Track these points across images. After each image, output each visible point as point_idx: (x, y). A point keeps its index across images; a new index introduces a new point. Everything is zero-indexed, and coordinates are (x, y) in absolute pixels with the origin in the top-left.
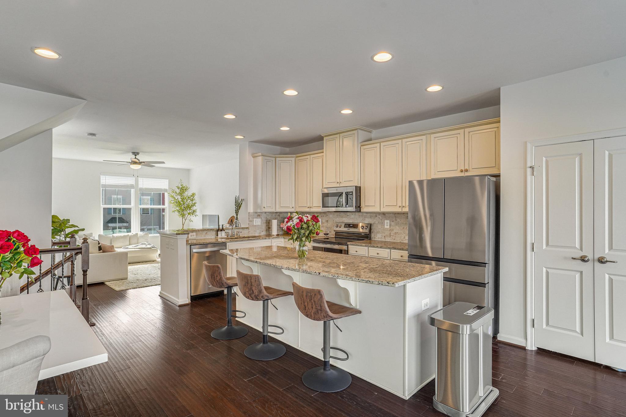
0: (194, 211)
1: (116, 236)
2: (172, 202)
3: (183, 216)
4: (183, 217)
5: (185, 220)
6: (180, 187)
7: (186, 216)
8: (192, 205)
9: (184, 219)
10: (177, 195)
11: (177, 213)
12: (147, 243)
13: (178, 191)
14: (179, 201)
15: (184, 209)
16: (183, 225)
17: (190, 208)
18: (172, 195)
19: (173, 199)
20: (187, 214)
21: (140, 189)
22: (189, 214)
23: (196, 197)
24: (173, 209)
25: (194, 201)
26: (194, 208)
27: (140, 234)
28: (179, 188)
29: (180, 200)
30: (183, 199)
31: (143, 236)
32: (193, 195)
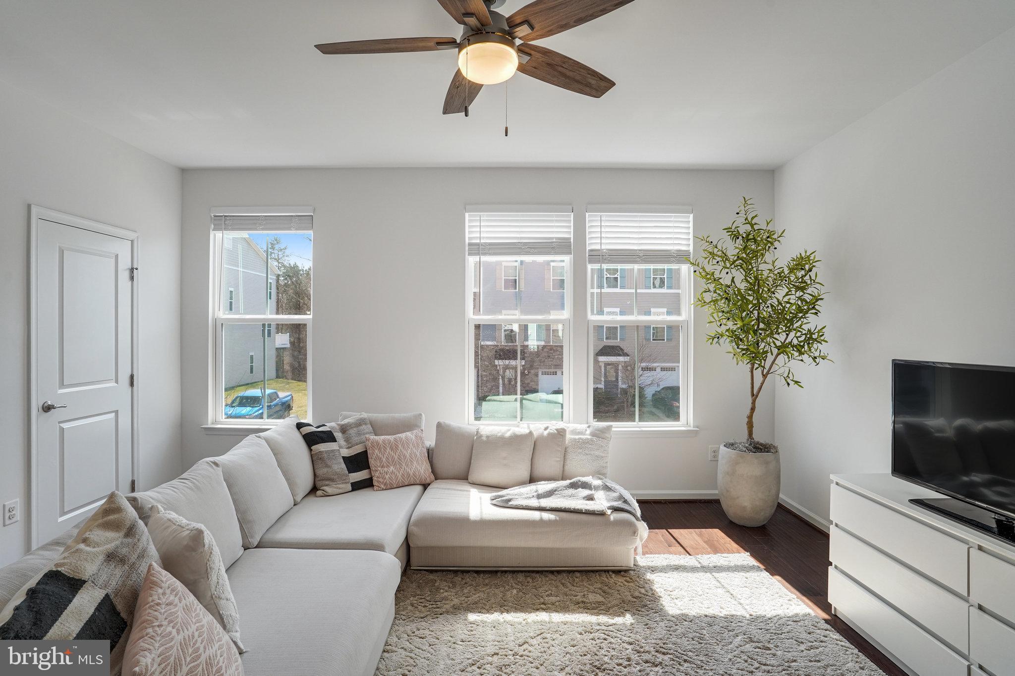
0: (811, 338)
1: (488, 437)
2: (708, 297)
3: (755, 356)
4: (753, 365)
5: (765, 376)
6: (744, 229)
7: (770, 358)
8: (799, 309)
9: (758, 374)
10: (728, 265)
11: (727, 345)
12: (596, 482)
13: (732, 249)
14: (739, 290)
15: (762, 326)
16: (754, 396)
17: (791, 321)
18: (709, 268)
19: (712, 287)
20: (775, 351)
21: (592, 253)
22: (783, 349)
23: (820, 272)
24: (714, 329)
25: (809, 291)
26: (812, 322)
27: (574, 432)
28: (735, 236)
29: (742, 286)
30: (756, 284)
31: (585, 442)
32: (802, 264)
